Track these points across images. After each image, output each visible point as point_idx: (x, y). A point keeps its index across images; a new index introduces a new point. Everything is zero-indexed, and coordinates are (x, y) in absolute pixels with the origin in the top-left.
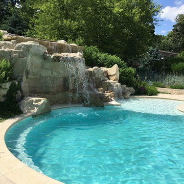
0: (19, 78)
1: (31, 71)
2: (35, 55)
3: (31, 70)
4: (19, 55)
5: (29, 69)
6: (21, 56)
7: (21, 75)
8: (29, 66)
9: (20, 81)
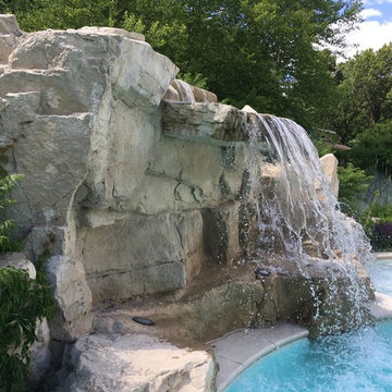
0: (41, 233)
1: (108, 196)
2: (130, 99)
3: (109, 188)
4: (43, 97)
5: (98, 179)
6: (54, 105)
7: (49, 214)
8: (102, 161)
9: (47, 254)
